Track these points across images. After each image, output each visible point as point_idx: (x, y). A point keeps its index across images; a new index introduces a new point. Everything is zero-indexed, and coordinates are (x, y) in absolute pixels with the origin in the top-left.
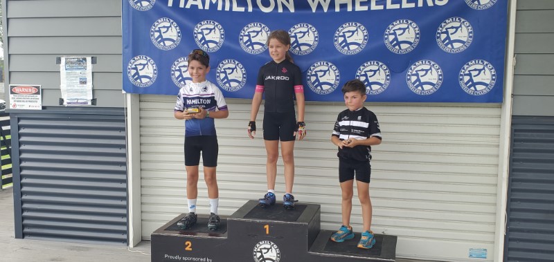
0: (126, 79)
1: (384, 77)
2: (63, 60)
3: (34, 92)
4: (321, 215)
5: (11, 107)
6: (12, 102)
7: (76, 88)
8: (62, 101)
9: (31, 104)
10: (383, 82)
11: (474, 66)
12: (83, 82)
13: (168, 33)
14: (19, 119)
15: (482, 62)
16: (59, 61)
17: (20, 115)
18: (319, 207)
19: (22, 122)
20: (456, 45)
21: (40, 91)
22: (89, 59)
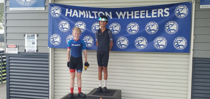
0: (49, 42)
1: (145, 43)
2: (26, 35)
3: (15, 47)
4: (122, 94)
5: (7, 53)
6: (7, 51)
7: (31, 46)
8: (25, 50)
9: (14, 51)
10: (145, 44)
11: (179, 39)
12: (34, 43)
13: (65, 25)
14: (9, 57)
15: (182, 37)
16: (25, 35)
17: (10, 55)
18: (121, 91)
19: (10, 58)
20: (172, 31)
21: (17, 47)
22: (36, 35)
